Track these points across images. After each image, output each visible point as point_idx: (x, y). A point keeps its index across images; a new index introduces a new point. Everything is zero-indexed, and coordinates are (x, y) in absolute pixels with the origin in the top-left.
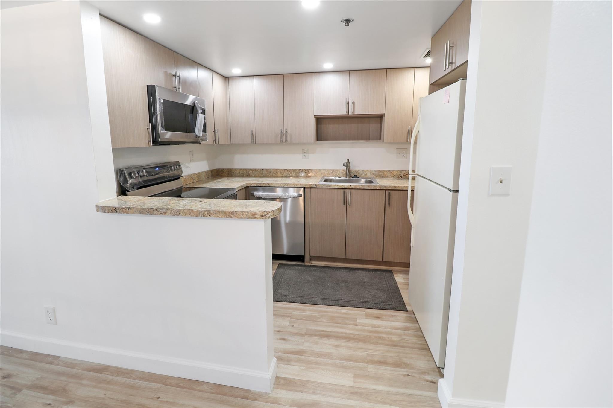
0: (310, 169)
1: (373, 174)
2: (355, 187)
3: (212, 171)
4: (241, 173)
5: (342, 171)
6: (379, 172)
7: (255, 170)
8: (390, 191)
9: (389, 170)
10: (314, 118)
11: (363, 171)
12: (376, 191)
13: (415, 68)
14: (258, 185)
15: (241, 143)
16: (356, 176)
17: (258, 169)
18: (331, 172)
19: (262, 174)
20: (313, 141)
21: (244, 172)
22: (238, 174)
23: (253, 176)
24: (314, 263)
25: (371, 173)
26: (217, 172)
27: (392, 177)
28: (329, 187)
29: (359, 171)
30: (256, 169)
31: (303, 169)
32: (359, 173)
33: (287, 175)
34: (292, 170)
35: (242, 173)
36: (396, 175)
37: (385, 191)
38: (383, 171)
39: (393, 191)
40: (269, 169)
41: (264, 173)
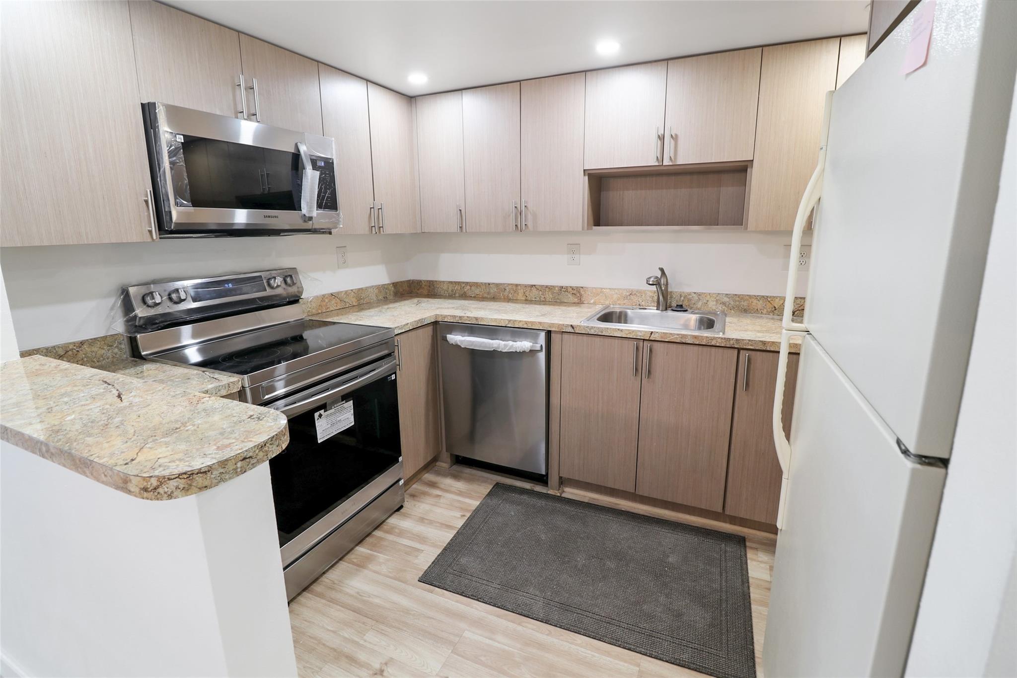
0: (582, 287)
1: (724, 304)
2: (662, 337)
3: (395, 285)
4: (450, 289)
5: (651, 294)
6: (737, 299)
7: (476, 285)
8: (750, 352)
9: (763, 296)
10: (584, 175)
11: (699, 295)
12: (713, 349)
13: (841, 37)
14: (457, 319)
15: (438, 230)
16: (681, 306)
17: (481, 283)
18: (628, 294)
19: (489, 293)
20: (580, 229)
21: (456, 288)
22: (446, 292)
23: (473, 296)
24: (571, 493)
25: (717, 301)
26: (410, 286)
27: (768, 313)
28: (602, 332)
29: (690, 294)
30: (477, 283)
31: (567, 287)
32: (689, 300)
33: (535, 298)
34: (547, 287)
35: (452, 291)
36: (778, 308)
37: (736, 351)
38: (747, 297)
39: (758, 353)
40: (501, 284)
41: (492, 291)
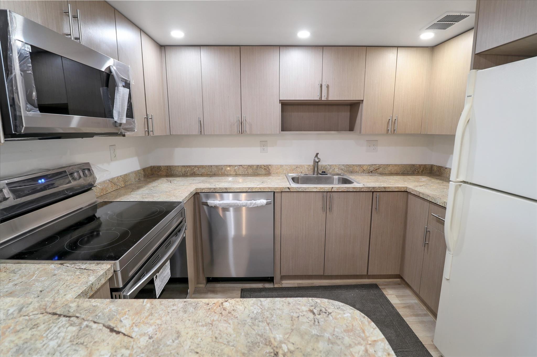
0: (270, 165)
1: (342, 169)
2: (337, 189)
3: (144, 170)
4: (183, 170)
5: (307, 167)
6: (348, 167)
7: (202, 167)
8: (379, 193)
9: (359, 165)
10: (280, 103)
11: (330, 166)
12: (361, 193)
13: (398, 47)
14: (212, 190)
15: (183, 133)
16: (324, 172)
17: (206, 166)
18: (295, 167)
19: (211, 172)
20: (278, 133)
21: (187, 170)
22: (180, 173)
23: (200, 174)
24: (287, 283)
25: (339, 168)
26: (151, 170)
27: (361, 173)
28: (306, 190)
29: (326, 166)
30: (203, 166)
31: (261, 165)
32: (326, 169)
33: (242, 173)
34: (249, 166)
35: (185, 171)
36: (366, 170)
37: (372, 193)
38: (352, 166)
39: (381, 193)
40: (219, 165)
41: (213, 170)
